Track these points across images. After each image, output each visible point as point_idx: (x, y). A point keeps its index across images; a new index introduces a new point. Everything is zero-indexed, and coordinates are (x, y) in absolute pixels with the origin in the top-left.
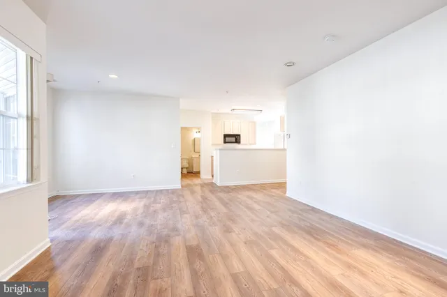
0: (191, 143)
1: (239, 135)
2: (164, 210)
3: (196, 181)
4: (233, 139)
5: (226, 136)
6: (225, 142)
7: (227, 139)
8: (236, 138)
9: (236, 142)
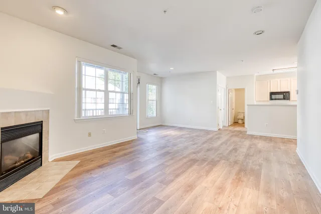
1: (288, 92)
4: (281, 96)
5: (272, 94)
6: (271, 99)
7: (273, 97)
8: (286, 95)
9: (284, 99)
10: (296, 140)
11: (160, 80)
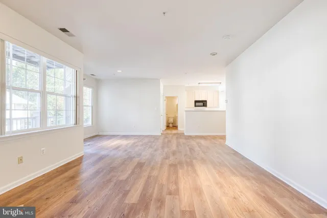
0: (176, 106)
1: (206, 101)
2: (142, 145)
3: (174, 131)
4: (202, 104)
5: (196, 102)
6: (195, 106)
7: (197, 104)
8: (204, 103)
9: (203, 106)
10: (225, 136)
11: (96, 83)
